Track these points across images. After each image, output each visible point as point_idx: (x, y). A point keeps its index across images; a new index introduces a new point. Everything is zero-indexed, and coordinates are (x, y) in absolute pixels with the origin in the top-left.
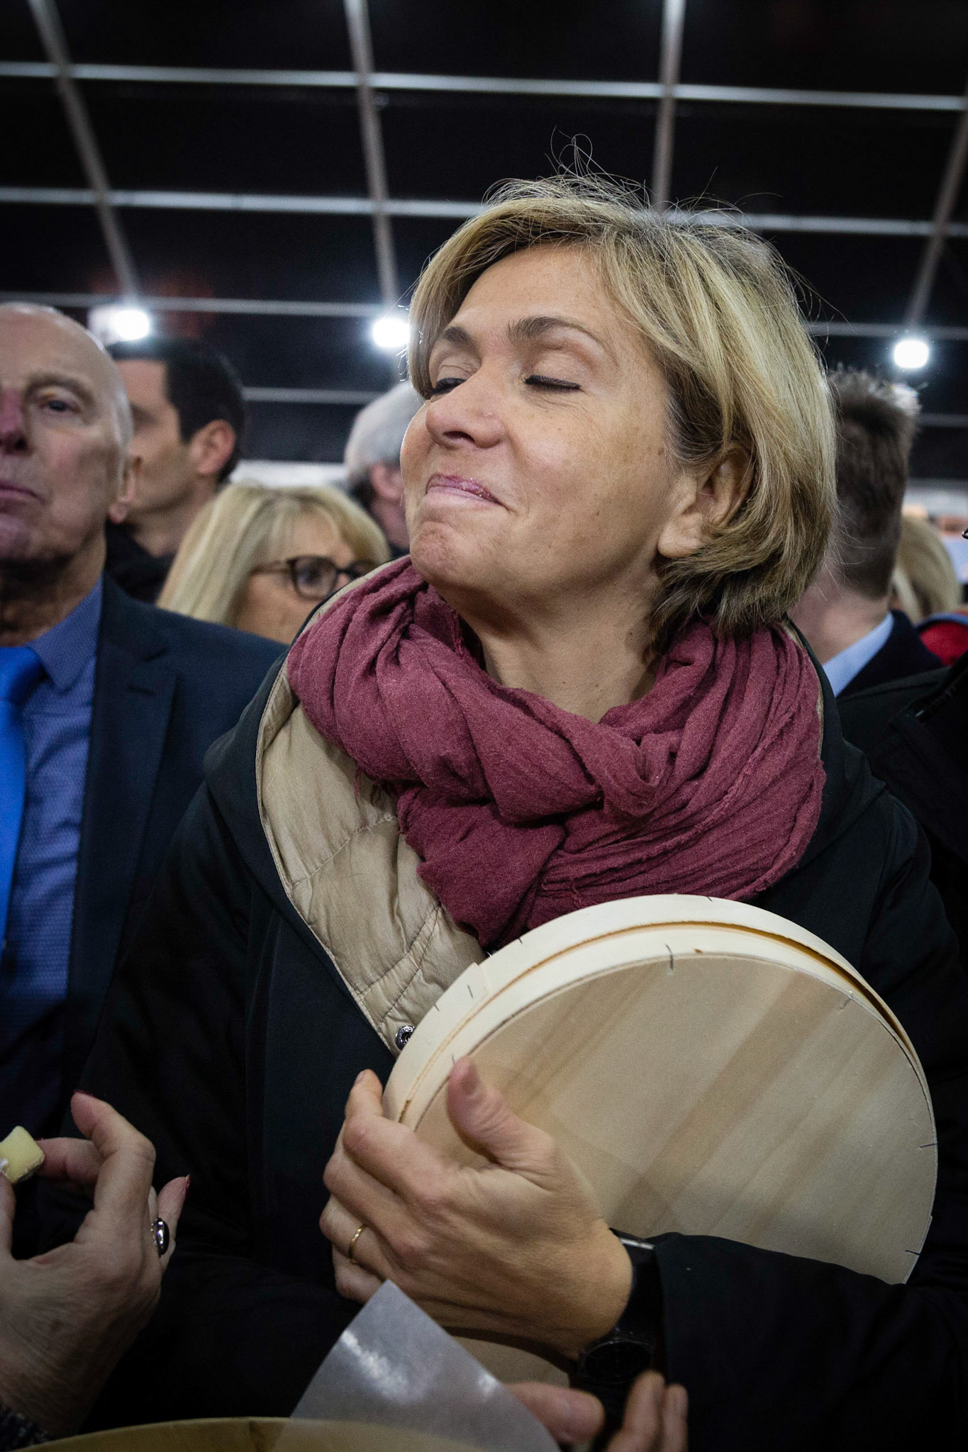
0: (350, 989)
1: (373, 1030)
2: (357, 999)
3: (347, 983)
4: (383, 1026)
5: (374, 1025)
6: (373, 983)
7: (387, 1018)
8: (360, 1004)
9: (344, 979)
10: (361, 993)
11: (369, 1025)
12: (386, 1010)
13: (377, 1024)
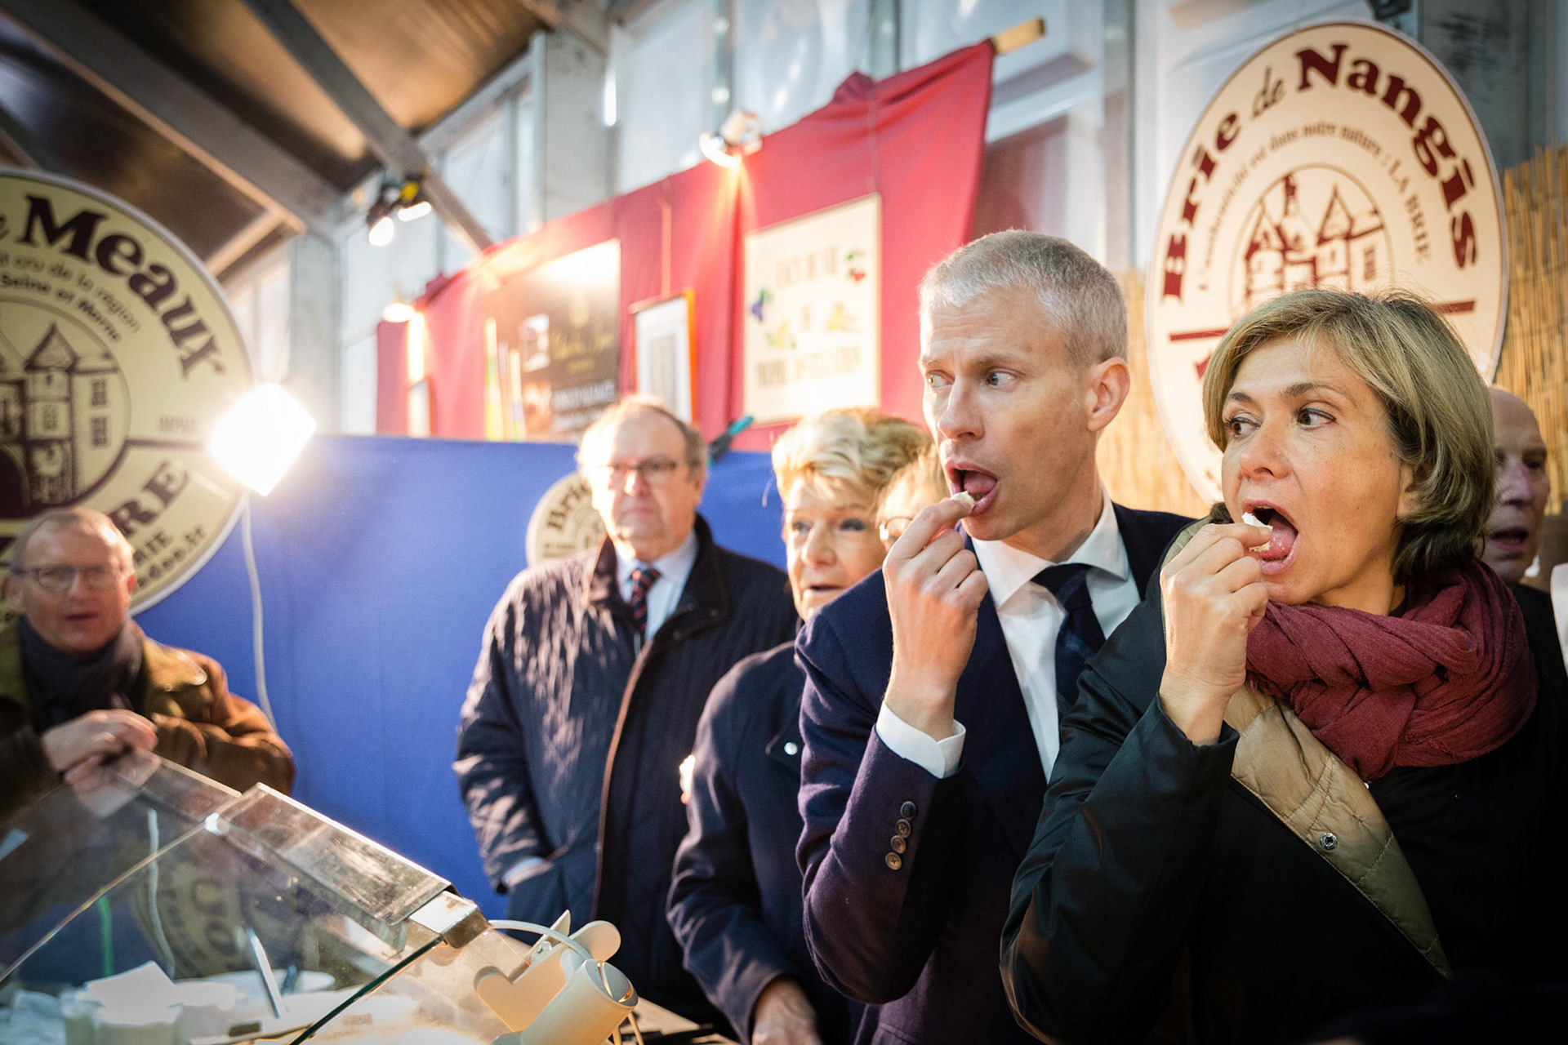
0: (1279, 816)
1: (1301, 840)
2: (1285, 822)
3: (1275, 813)
4: (1309, 836)
5: (1301, 837)
6: (1295, 810)
7: (1311, 830)
8: (1288, 825)
9: (1272, 810)
10: (1288, 817)
11: (1298, 838)
12: (1310, 825)
13: (1304, 836)
